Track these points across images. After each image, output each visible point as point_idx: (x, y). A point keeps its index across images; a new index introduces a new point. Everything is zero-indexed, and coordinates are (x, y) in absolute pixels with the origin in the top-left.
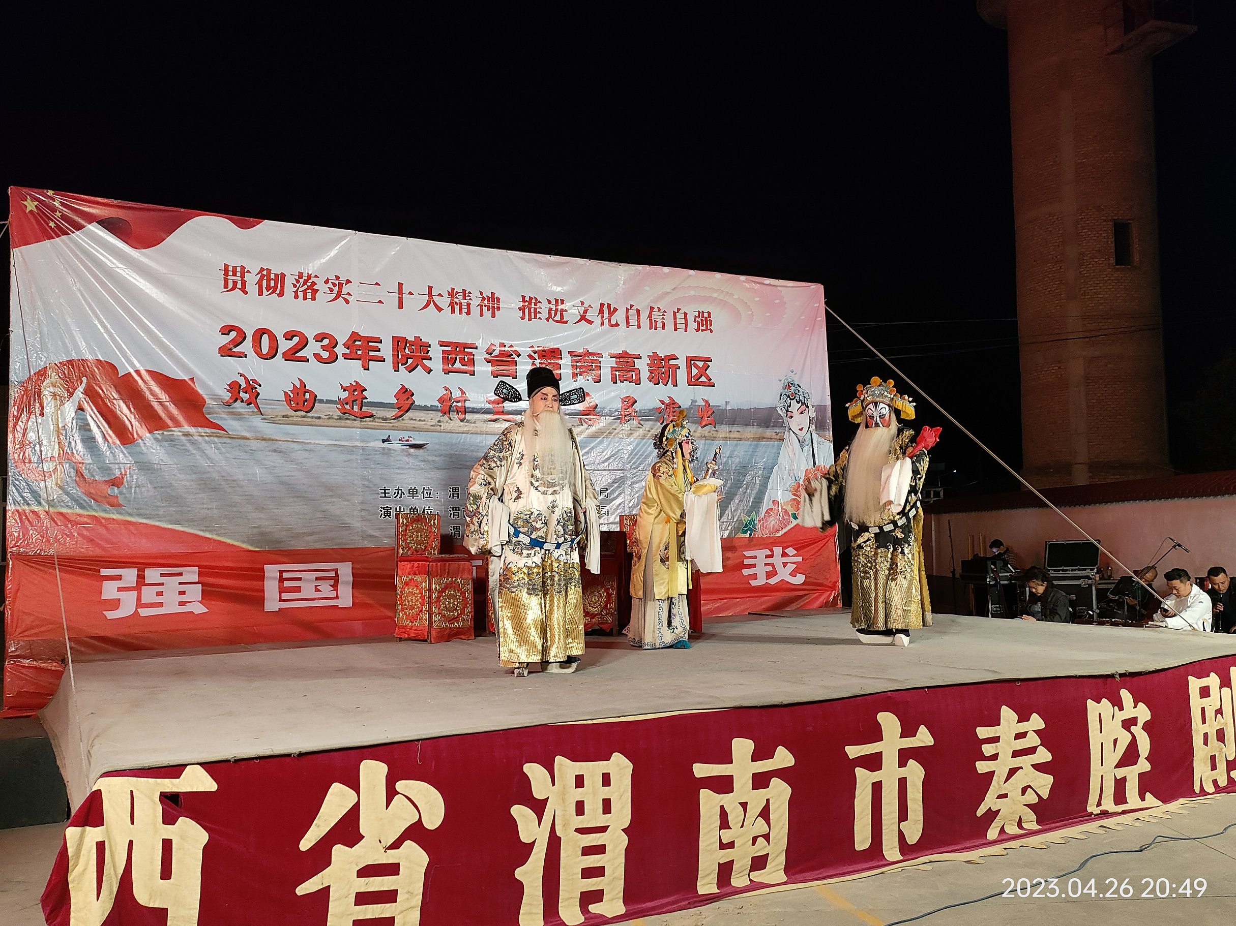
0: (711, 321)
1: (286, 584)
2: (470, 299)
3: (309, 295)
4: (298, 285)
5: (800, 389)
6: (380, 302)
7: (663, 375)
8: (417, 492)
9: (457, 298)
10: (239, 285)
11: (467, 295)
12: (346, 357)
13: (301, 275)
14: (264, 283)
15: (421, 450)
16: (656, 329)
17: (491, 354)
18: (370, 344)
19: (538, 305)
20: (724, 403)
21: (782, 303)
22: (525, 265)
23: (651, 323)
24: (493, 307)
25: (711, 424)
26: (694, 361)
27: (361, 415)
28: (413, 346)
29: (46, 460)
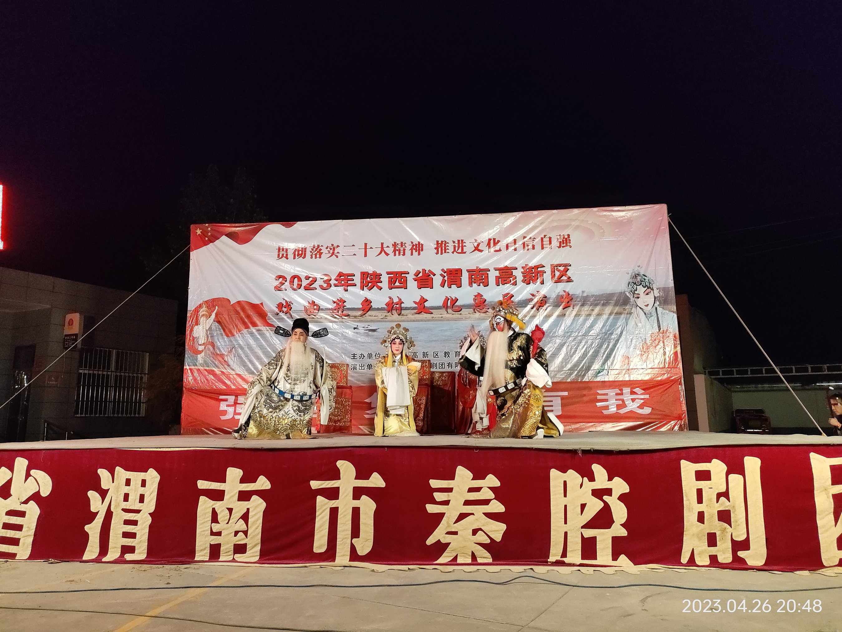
0: (570, 240)
2: (406, 247)
3: (318, 256)
4: (313, 251)
5: (646, 278)
6: (355, 255)
7: (533, 278)
9: (397, 247)
10: (285, 256)
11: (403, 245)
12: (336, 285)
13: (315, 246)
15: (375, 332)
16: (528, 250)
17: (417, 276)
18: (349, 277)
19: (447, 245)
20: (581, 292)
21: (629, 221)
22: (439, 223)
23: (524, 247)
24: (419, 249)
25: (570, 307)
26: (557, 267)
27: (342, 315)
28: (372, 276)
29: (201, 345)
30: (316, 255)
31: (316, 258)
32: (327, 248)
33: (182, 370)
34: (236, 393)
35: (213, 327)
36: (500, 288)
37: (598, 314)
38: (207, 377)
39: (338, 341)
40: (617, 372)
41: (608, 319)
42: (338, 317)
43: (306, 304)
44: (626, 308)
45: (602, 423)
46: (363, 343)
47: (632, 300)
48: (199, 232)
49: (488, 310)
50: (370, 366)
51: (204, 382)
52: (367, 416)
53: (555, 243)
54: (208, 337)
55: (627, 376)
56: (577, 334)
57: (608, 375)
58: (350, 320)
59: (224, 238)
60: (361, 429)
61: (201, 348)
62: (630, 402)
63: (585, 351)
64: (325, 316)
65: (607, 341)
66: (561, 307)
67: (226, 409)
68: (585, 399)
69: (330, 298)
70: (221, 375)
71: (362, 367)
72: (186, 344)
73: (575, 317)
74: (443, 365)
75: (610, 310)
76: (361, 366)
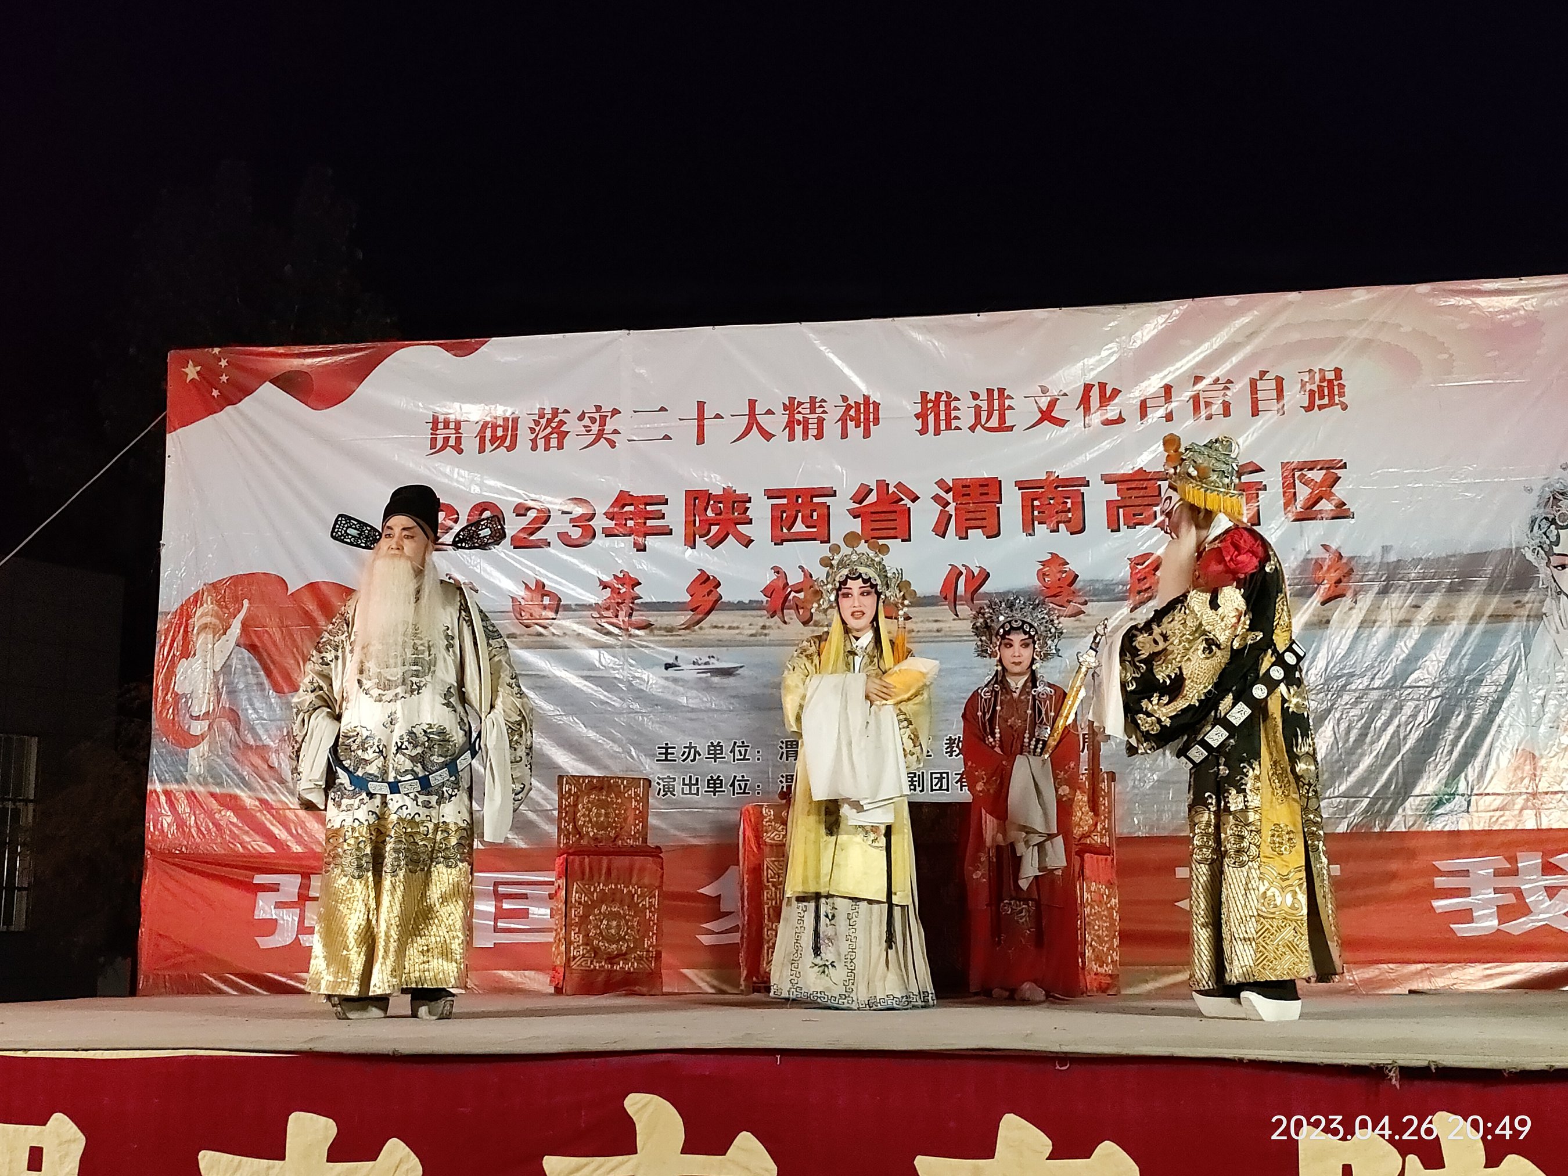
0: (1341, 386)
1: (507, 906)
2: (824, 412)
3: (554, 442)
4: (537, 429)
6: (667, 437)
9: (799, 413)
10: (452, 442)
11: (818, 405)
12: (609, 534)
13: (541, 413)
14: (488, 433)
16: (1209, 417)
17: (860, 502)
18: (649, 508)
19: (953, 404)
20: (1380, 549)
21: (1533, 324)
22: (928, 338)
23: (1196, 408)
24: (867, 419)
25: (1344, 595)
26: (1301, 470)
27: (630, 625)
28: (720, 502)
29: (197, 718)
30: (547, 439)
31: (547, 448)
32: (581, 418)
33: (140, 796)
34: (301, 866)
35: (234, 662)
36: (1122, 537)
37: (1434, 620)
38: (217, 816)
39: (617, 705)
40: (1498, 801)
41: (1467, 633)
42: (616, 631)
43: (520, 592)
44: (1526, 599)
45: (1450, 965)
46: (693, 710)
47: (1544, 572)
48: (192, 372)
49: (1083, 608)
50: (715, 784)
51: (209, 830)
52: (706, 940)
53: (1296, 397)
54: (219, 695)
55: (1529, 814)
56: (1366, 681)
57: (1468, 812)
58: (651, 642)
59: (268, 391)
60: (685, 976)
61: (197, 728)
62: (1541, 898)
63: (1392, 737)
64: (575, 627)
65: (1464, 703)
66: (1316, 599)
67: (274, 917)
68: (1397, 887)
69: (593, 571)
70: (260, 811)
71: (690, 785)
72: (154, 716)
73: (1359, 628)
74: (944, 781)
75: (1474, 606)
76: (687, 782)
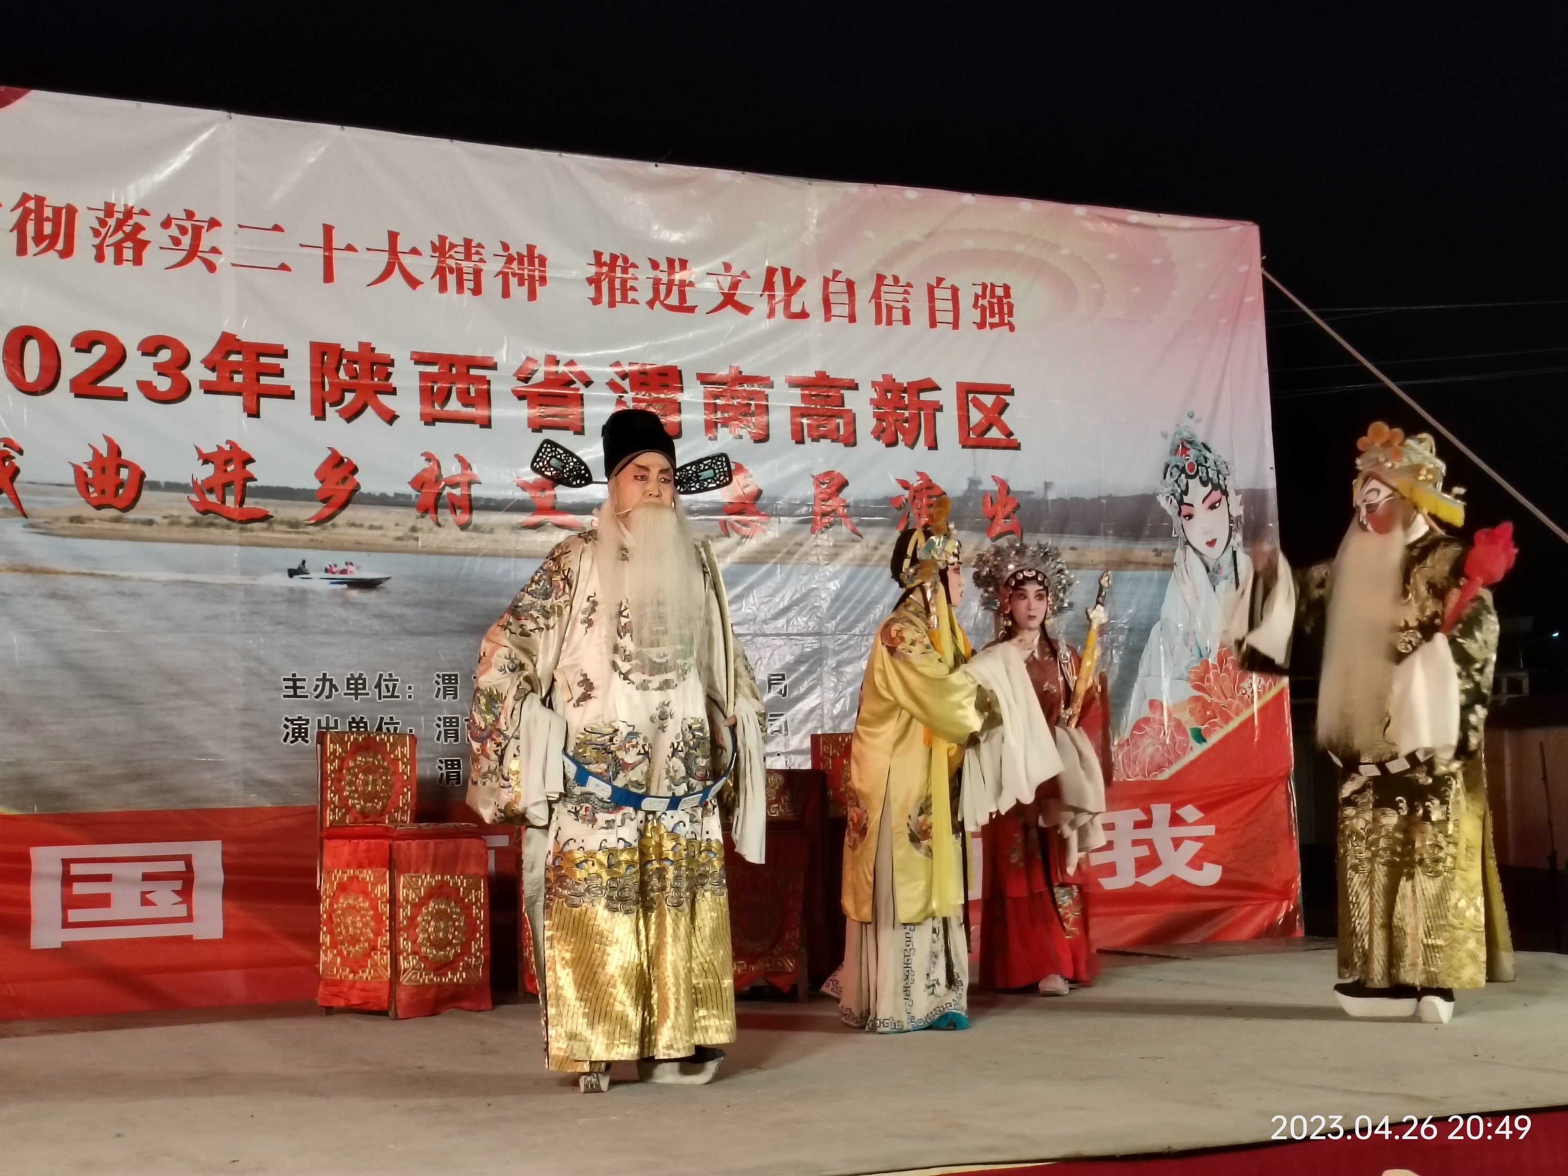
0: (1011, 306)
1: (79, 889)
2: (482, 261)
3: (128, 254)
4: (103, 231)
5: (1208, 454)
6: (284, 267)
7: (906, 425)
8: (364, 684)
9: (451, 257)
11: (473, 250)
12: (209, 389)
13: (109, 209)
14: (30, 228)
16: (889, 322)
17: (526, 381)
18: (262, 360)
19: (630, 271)
20: (1044, 488)
22: (605, 183)
23: (877, 311)
24: (532, 277)
25: (1012, 532)
27: (241, 514)
28: (356, 363)
30: (118, 248)
31: (119, 260)
32: (166, 224)
36: (805, 451)
43: (84, 458)
53: (969, 311)
58: (271, 539)
62: (1169, 849)
75: (1108, 550)
